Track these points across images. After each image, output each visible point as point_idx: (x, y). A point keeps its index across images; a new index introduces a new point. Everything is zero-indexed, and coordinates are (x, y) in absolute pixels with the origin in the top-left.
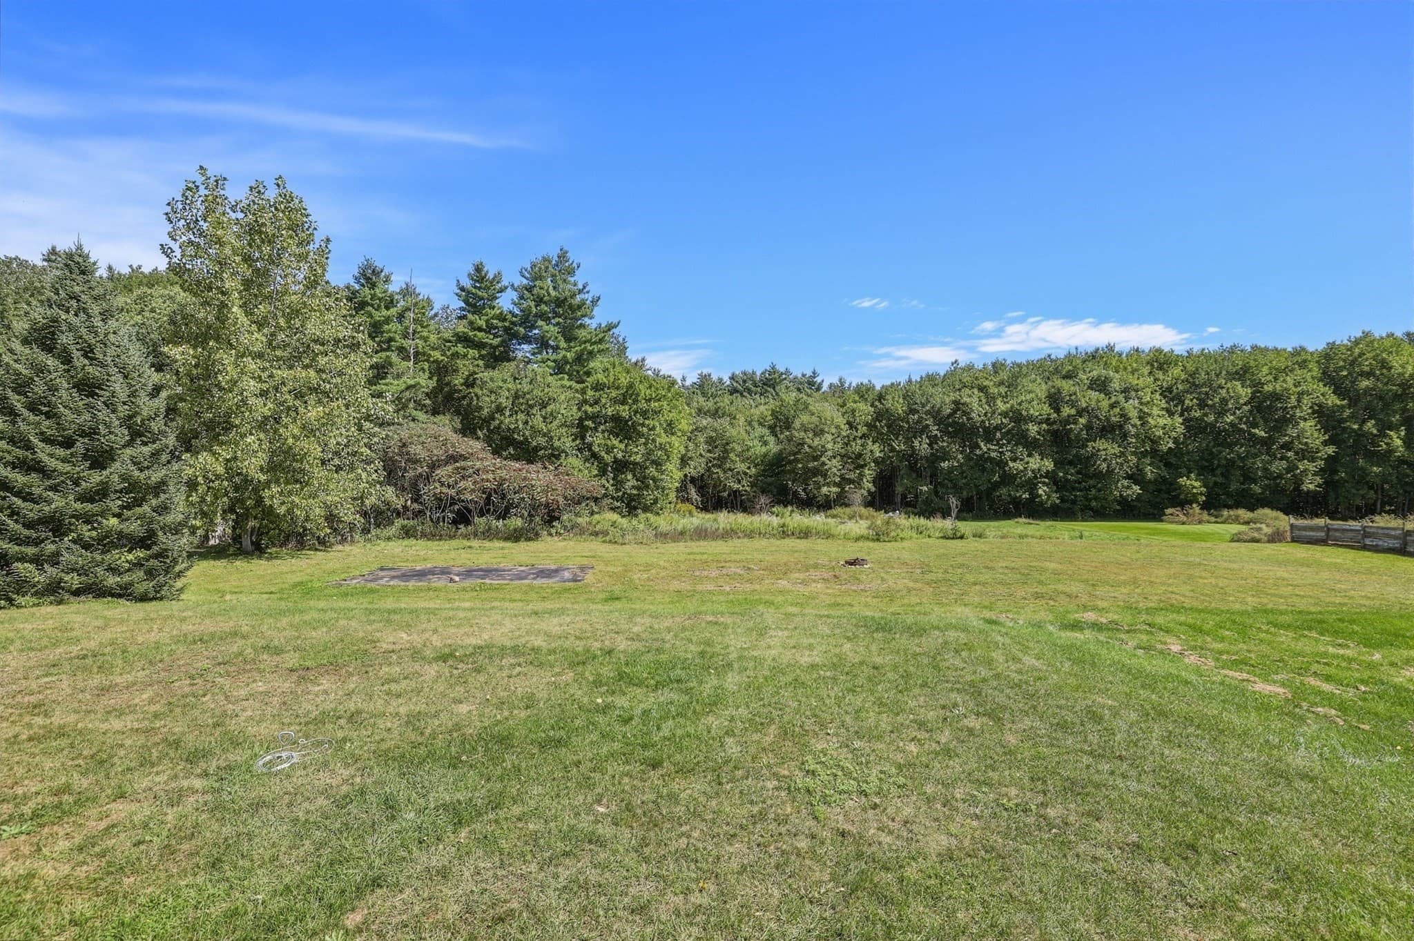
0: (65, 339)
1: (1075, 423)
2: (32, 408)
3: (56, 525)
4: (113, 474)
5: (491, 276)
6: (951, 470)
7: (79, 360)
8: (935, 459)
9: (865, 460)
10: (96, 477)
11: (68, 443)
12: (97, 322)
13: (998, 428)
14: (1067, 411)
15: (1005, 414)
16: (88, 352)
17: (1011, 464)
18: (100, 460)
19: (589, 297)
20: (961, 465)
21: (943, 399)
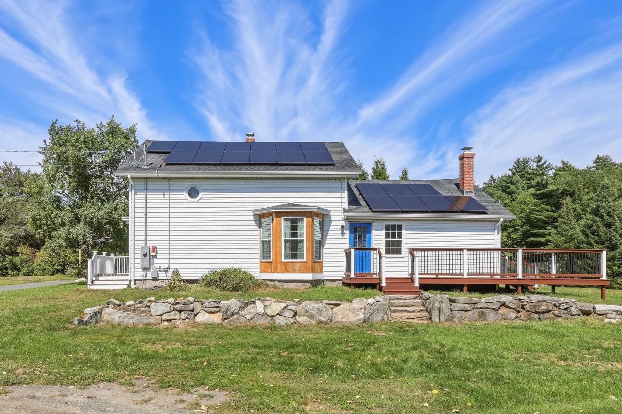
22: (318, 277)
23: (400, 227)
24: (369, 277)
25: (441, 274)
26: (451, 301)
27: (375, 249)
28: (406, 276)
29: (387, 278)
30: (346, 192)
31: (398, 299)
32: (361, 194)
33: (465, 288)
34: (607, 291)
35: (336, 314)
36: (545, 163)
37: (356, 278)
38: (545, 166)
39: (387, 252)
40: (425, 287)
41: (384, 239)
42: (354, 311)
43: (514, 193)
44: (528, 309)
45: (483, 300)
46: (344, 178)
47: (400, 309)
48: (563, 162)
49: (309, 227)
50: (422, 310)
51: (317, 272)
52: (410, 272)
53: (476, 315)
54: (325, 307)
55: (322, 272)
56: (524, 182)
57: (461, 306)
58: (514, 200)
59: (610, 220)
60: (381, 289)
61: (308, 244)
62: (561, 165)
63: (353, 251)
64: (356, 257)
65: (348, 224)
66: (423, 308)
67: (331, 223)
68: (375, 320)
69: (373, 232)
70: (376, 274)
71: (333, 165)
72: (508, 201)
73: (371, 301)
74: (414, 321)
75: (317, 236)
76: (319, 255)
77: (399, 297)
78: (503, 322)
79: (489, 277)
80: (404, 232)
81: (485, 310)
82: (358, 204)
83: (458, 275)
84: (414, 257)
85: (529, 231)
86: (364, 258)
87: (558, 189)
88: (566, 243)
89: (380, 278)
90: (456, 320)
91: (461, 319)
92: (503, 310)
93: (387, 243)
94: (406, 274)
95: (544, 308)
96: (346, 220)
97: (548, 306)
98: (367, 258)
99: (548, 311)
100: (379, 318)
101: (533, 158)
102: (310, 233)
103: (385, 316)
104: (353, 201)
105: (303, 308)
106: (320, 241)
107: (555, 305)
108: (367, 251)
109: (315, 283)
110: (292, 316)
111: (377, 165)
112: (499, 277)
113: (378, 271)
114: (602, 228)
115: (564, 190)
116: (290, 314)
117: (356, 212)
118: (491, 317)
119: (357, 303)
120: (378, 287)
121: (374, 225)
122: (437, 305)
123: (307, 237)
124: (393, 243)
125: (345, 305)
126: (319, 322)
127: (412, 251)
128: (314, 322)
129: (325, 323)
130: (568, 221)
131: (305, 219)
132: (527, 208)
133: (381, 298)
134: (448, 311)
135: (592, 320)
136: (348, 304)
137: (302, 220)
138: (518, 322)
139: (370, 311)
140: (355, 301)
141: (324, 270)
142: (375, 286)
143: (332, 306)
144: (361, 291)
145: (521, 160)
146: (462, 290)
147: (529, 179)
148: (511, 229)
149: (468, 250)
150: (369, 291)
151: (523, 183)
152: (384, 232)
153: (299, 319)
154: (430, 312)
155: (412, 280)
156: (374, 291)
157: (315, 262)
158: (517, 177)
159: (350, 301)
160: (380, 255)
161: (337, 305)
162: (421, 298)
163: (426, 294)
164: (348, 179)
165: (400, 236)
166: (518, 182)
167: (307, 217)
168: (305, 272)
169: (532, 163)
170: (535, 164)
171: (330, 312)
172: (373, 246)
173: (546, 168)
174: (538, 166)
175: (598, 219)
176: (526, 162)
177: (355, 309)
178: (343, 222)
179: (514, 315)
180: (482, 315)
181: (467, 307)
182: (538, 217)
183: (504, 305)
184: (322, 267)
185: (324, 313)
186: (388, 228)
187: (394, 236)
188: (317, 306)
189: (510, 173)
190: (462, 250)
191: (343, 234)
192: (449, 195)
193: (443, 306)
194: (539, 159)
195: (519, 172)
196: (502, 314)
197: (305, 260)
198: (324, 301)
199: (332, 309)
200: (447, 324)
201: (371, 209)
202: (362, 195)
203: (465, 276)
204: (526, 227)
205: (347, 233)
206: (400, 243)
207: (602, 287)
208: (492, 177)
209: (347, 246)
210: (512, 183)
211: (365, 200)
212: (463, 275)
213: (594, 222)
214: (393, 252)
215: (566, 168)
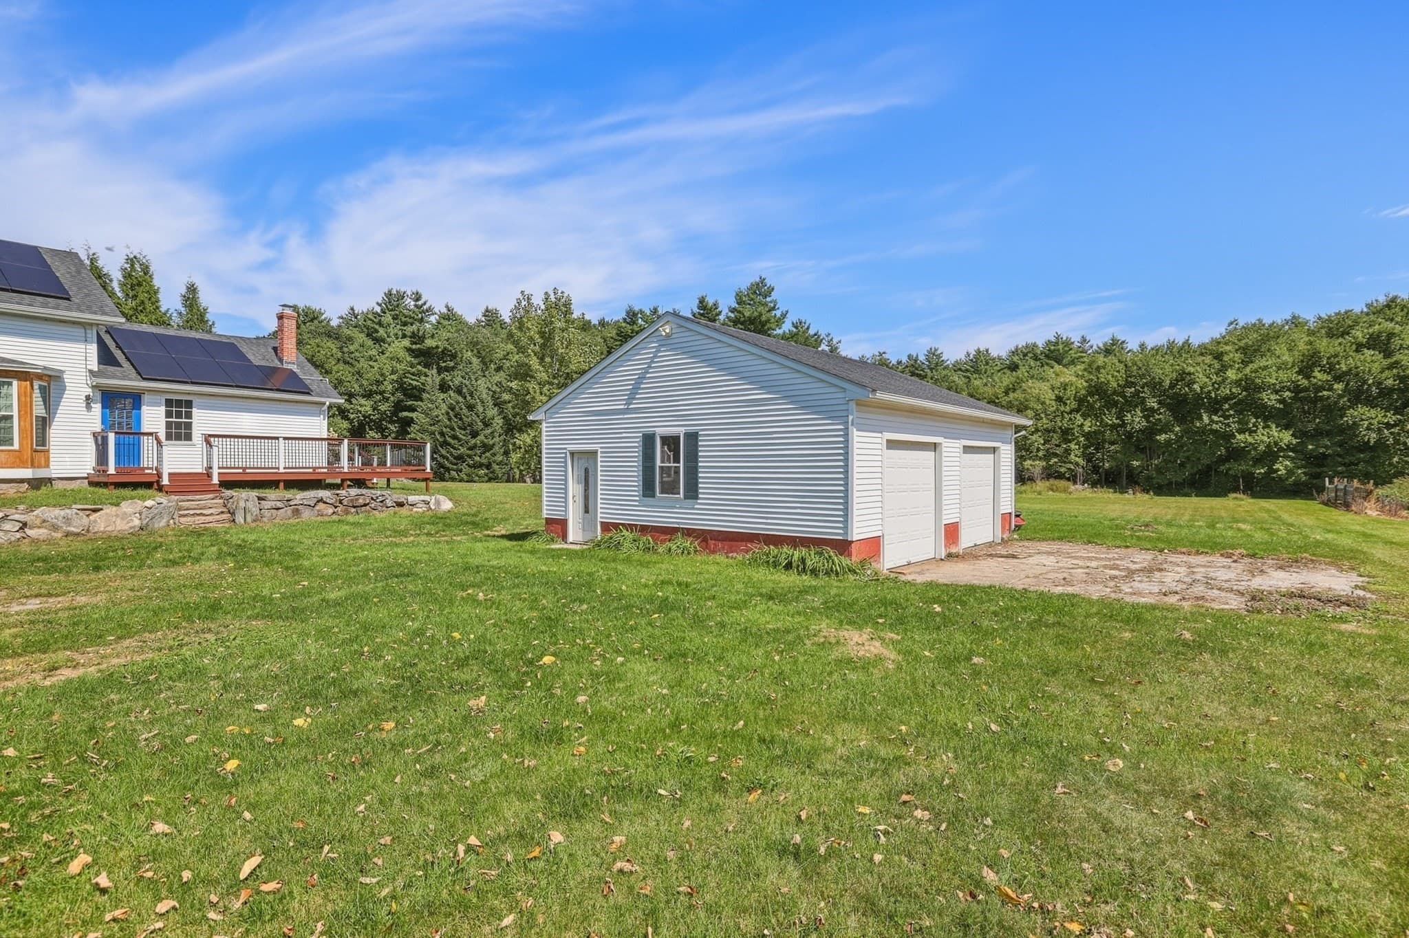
0: (465, 390)
1: (1331, 389)
2: (456, 417)
3: (460, 458)
4: (478, 440)
5: (710, 304)
6: (1168, 443)
7: (469, 398)
8: (1150, 432)
9: (1073, 434)
10: (473, 441)
11: (465, 429)
12: (474, 382)
13: (1227, 399)
14: (1319, 376)
15: (1237, 383)
16: (471, 395)
17: (1239, 437)
18: (475, 435)
19: (778, 313)
20: (1179, 438)
21: (1165, 372)
22: (42, 473)
23: (189, 404)
24: (141, 472)
25: (250, 468)
26: (259, 499)
27: (151, 434)
28: (200, 471)
29: (170, 474)
30: (95, 346)
31: (188, 500)
32: (118, 346)
33: (282, 485)
34: (431, 484)
35: (95, 521)
36: (425, 304)
37: (118, 473)
38: (425, 307)
39: (169, 437)
40: (227, 484)
41: (162, 420)
42: (125, 516)
43: (383, 341)
44: (345, 503)
45: (298, 497)
46: (91, 325)
47: (192, 512)
48: (447, 307)
49: (26, 396)
50: (222, 512)
51: (39, 467)
52: (205, 465)
53: (289, 513)
54: (77, 514)
55: (47, 466)
56: (398, 327)
57: (273, 504)
58: (383, 353)
59: (472, 401)
60: (160, 489)
61: (22, 423)
62: (444, 310)
63: (112, 437)
64: (117, 445)
65: (98, 396)
66: (225, 510)
67: (65, 390)
68: (156, 526)
69: (144, 408)
70: (152, 469)
71: (68, 299)
72: (374, 352)
73: (149, 503)
74: (211, 525)
75: (39, 410)
76: (42, 440)
77: (190, 498)
78: (319, 519)
79: (311, 470)
80: (194, 410)
81: (300, 507)
82: (115, 363)
83: (272, 468)
84: (211, 446)
85: (402, 401)
86: (131, 447)
87: (437, 347)
88: (431, 425)
89: (159, 475)
90: (265, 519)
91: (272, 518)
92: (321, 506)
93: (169, 425)
94: (199, 469)
95: (361, 501)
96: (93, 387)
97: (365, 500)
98: (136, 447)
99: (365, 505)
100: (163, 523)
101: (409, 293)
102: (25, 407)
103: (172, 521)
104: (106, 357)
105: (37, 516)
106: (44, 419)
107: (372, 499)
108: (136, 437)
109: (36, 484)
110: (17, 528)
111: (132, 266)
112: (326, 470)
113: (155, 465)
114: (465, 411)
115: (445, 349)
116: (14, 526)
117: (114, 377)
118: (306, 514)
119: (126, 507)
120: (155, 486)
121: (146, 398)
122: (242, 504)
123: (19, 411)
124: (178, 425)
125: (109, 510)
126: (67, 534)
127: (208, 439)
128: (58, 535)
129: (78, 534)
130: (434, 398)
131: (15, 383)
132: (401, 367)
133: (162, 499)
134: (255, 511)
135: (404, 511)
136: (114, 508)
137: (10, 384)
138: (335, 517)
139: (150, 516)
140: (123, 504)
141: (51, 463)
142: (151, 484)
143: (88, 513)
144: (127, 492)
145: (394, 292)
146: (277, 487)
147: (405, 324)
148: (378, 397)
149: (285, 438)
150: (141, 492)
151: (395, 329)
152: (163, 409)
153: (28, 531)
154: (233, 514)
155: (209, 475)
156: (150, 492)
157: (36, 451)
158: (388, 318)
159: (117, 505)
160: (159, 442)
161: (95, 511)
162: (222, 498)
163: (228, 493)
164: (98, 325)
165: (189, 415)
166: (389, 325)
167: (19, 379)
168: (18, 467)
169: (409, 300)
170: (413, 303)
171: (85, 521)
172: (145, 429)
173: (427, 311)
174: (416, 306)
175: (461, 399)
176: (401, 296)
177: (125, 513)
178: (89, 391)
179: (331, 511)
180: (296, 512)
181: (279, 504)
182: (414, 383)
183: (321, 500)
184: (49, 458)
185: (76, 522)
186: (169, 403)
187: (179, 415)
188: (62, 513)
189: (378, 309)
190: (277, 438)
191: (89, 407)
192: (263, 363)
193: (250, 505)
194: (417, 297)
195: (392, 310)
196: (318, 511)
197: (16, 446)
198: (74, 506)
199: (88, 516)
200: (254, 525)
201: (140, 374)
202: (121, 349)
203: (282, 470)
204: (399, 395)
205: (97, 408)
206: (189, 426)
207: (426, 480)
208: (352, 309)
209: (98, 427)
210: (380, 324)
211: (127, 358)
212: (278, 468)
213: (458, 403)
214: (178, 438)
215: (450, 316)
